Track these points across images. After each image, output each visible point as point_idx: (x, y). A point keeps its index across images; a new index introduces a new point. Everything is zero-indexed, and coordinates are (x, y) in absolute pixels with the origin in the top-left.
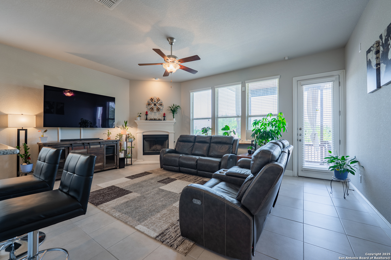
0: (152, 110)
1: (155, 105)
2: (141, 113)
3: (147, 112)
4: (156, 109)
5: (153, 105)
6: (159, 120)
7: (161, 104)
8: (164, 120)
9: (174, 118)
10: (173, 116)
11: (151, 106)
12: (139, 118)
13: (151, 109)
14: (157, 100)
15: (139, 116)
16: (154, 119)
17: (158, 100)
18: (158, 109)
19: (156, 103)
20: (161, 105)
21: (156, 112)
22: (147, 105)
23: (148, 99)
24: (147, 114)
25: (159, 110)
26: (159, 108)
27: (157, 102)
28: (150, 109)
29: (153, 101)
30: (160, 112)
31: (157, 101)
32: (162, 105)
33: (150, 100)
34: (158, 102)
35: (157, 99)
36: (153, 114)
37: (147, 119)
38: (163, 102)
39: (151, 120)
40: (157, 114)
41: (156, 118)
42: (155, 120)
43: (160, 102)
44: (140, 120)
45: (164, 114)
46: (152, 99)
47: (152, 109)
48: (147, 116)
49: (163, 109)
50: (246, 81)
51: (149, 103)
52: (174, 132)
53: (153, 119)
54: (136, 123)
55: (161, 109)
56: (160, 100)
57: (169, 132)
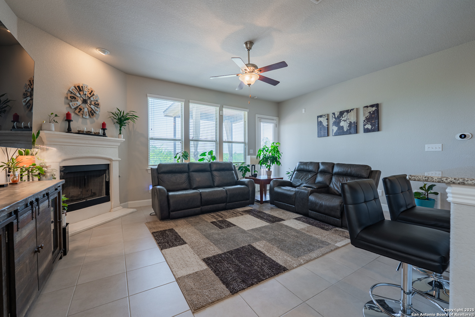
0: (79, 112)
1: (85, 101)
2: (56, 115)
3: (68, 115)
4: (88, 112)
5: (79, 102)
6: (96, 134)
7: (96, 103)
8: (104, 135)
9: (120, 134)
10: (120, 130)
12: (53, 127)
13: (78, 110)
14: (90, 94)
15: (54, 121)
18: (91, 111)
19: (86, 98)
20: (97, 105)
21: (88, 117)
22: (69, 98)
23: (72, 85)
24: (68, 118)
25: (93, 115)
26: (92, 109)
27: (89, 98)
28: (76, 109)
29: (80, 92)
30: (94, 118)
31: (89, 96)
32: (98, 104)
33: (76, 88)
34: (92, 99)
35: (90, 92)
36: (81, 120)
37: (69, 130)
38: (100, 101)
39: (79, 133)
41: (90, 130)
42: (89, 133)
43: (95, 99)
44: (55, 131)
45: (104, 125)
46: (79, 87)
47: (81, 109)
48: (71, 123)
49: (99, 113)
50: (224, 106)
51: (72, 95)
52: (120, 159)
53: (86, 132)
55: (97, 112)
56: (94, 95)
57: (113, 159)
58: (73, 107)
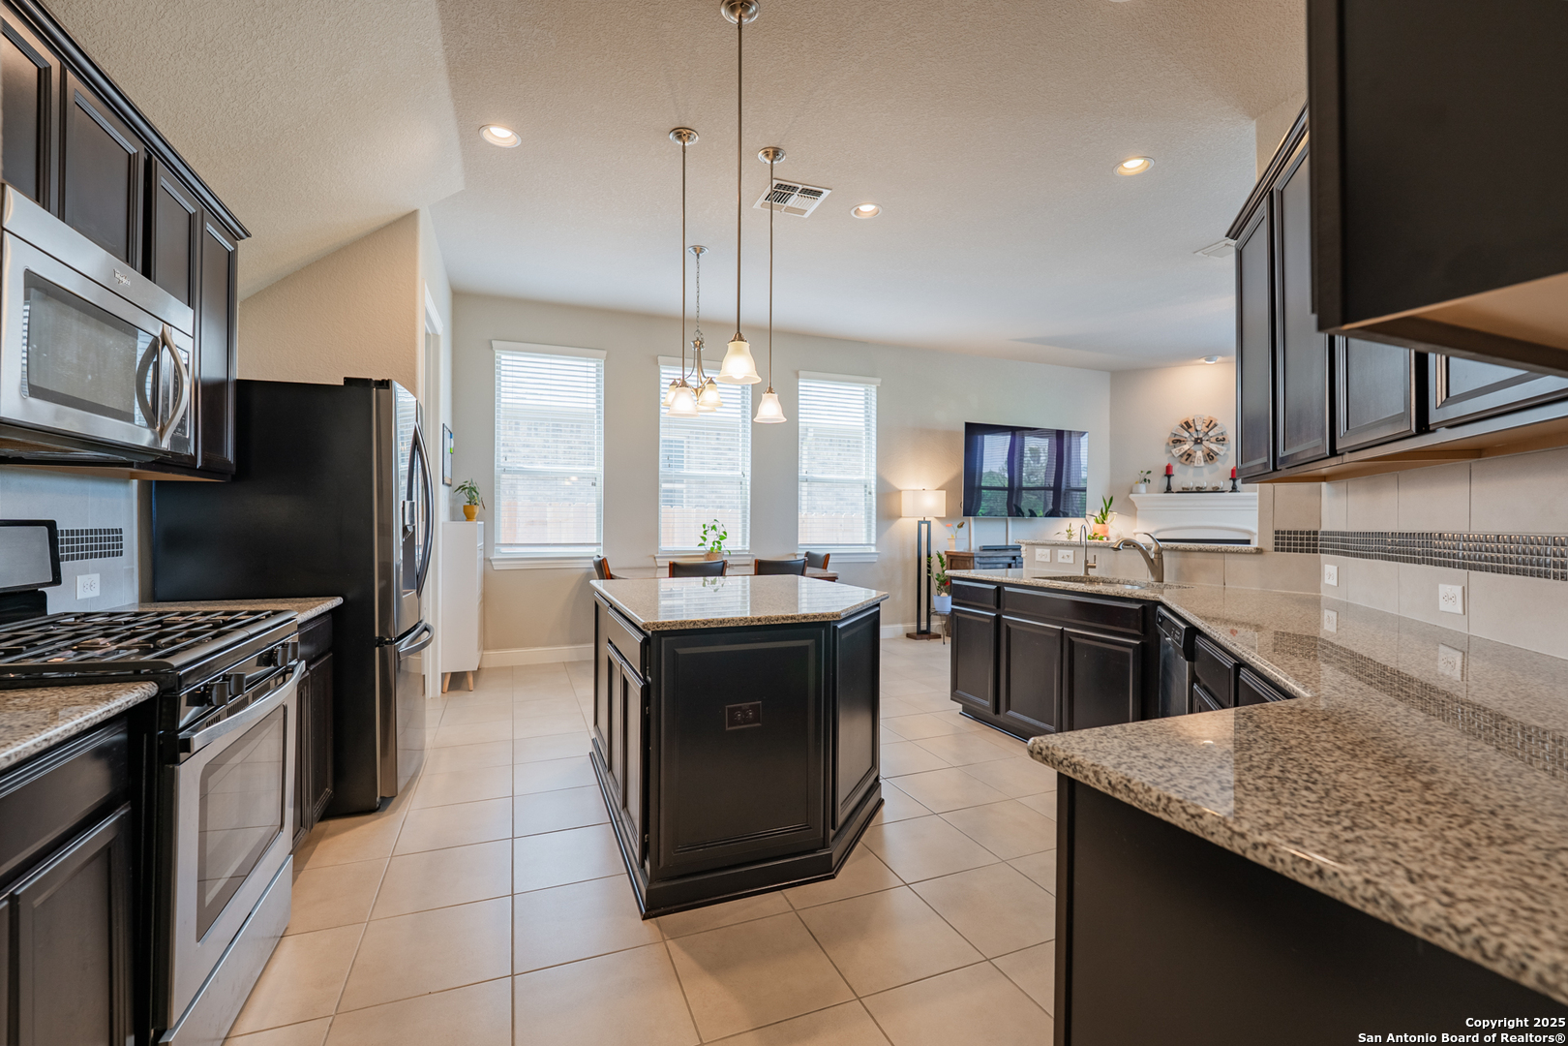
0: (1187, 460)
1: (1198, 441)
2: (1149, 472)
3: (1169, 469)
4: (1204, 456)
5: (1190, 444)
6: (1216, 490)
7: (1221, 437)
8: (1235, 490)
11: (1186, 447)
12: (1143, 487)
13: (1185, 457)
14: (1208, 427)
15: (1145, 480)
16: (1197, 488)
17: (1210, 426)
18: (1208, 455)
19: (1201, 436)
20: (1221, 440)
21: (1203, 464)
22: (1171, 444)
23: (1173, 424)
24: (1169, 473)
25: (1212, 459)
26: (1211, 450)
27: (1207, 434)
28: (1181, 456)
29: (1190, 430)
30: (1218, 463)
31: (1207, 430)
32: (1224, 439)
33: (1182, 426)
34: (1210, 434)
35: (1207, 423)
36: (1191, 471)
37: (1169, 490)
38: (1228, 432)
39: (1185, 491)
40: (1206, 471)
41: (1205, 485)
42: (1199, 490)
43: (1217, 432)
44: (1147, 492)
45: (1234, 471)
46: (1187, 423)
47: (1189, 455)
48: (1172, 480)
49: (1228, 453)
51: (1177, 438)
53: (1194, 490)
54: (1132, 503)
55: (1222, 453)
56: (1215, 425)
58: (1176, 456)
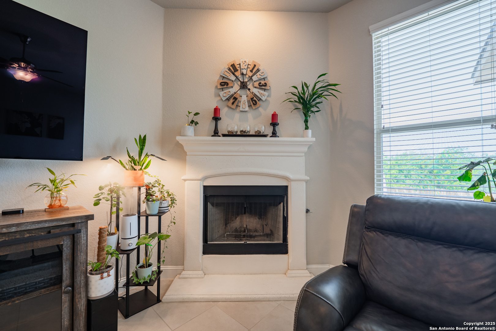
0: (233, 103)
1: (244, 86)
2: (196, 114)
3: (217, 110)
4: (248, 101)
5: (236, 87)
6: (259, 135)
7: (263, 82)
8: (274, 134)
9: (307, 128)
10: (306, 121)
11: (232, 91)
12: (190, 130)
13: (232, 101)
14: (251, 71)
15: (192, 122)
16: (241, 131)
17: (254, 71)
18: (252, 99)
19: (246, 80)
20: (263, 86)
21: (247, 109)
22: (219, 87)
23: (223, 67)
24: (216, 118)
25: (255, 103)
26: (255, 95)
27: (251, 78)
28: (228, 99)
29: (236, 73)
30: (261, 108)
31: (250, 74)
32: (265, 85)
33: (229, 69)
34: (255, 78)
35: (251, 67)
36: (237, 115)
37: (216, 133)
38: (269, 78)
39: (231, 135)
40: (250, 115)
41: (248, 129)
42: (244, 134)
43: (259, 77)
44: (195, 136)
45: (274, 116)
46: (233, 65)
47: (235, 99)
48: (219, 123)
49: (268, 99)
51: (225, 80)
52: (308, 178)
53: (239, 133)
54: (179, 146)
55: (263, 98)
56: (258, 70)
57: (291, 176)
58: (224, 99)
